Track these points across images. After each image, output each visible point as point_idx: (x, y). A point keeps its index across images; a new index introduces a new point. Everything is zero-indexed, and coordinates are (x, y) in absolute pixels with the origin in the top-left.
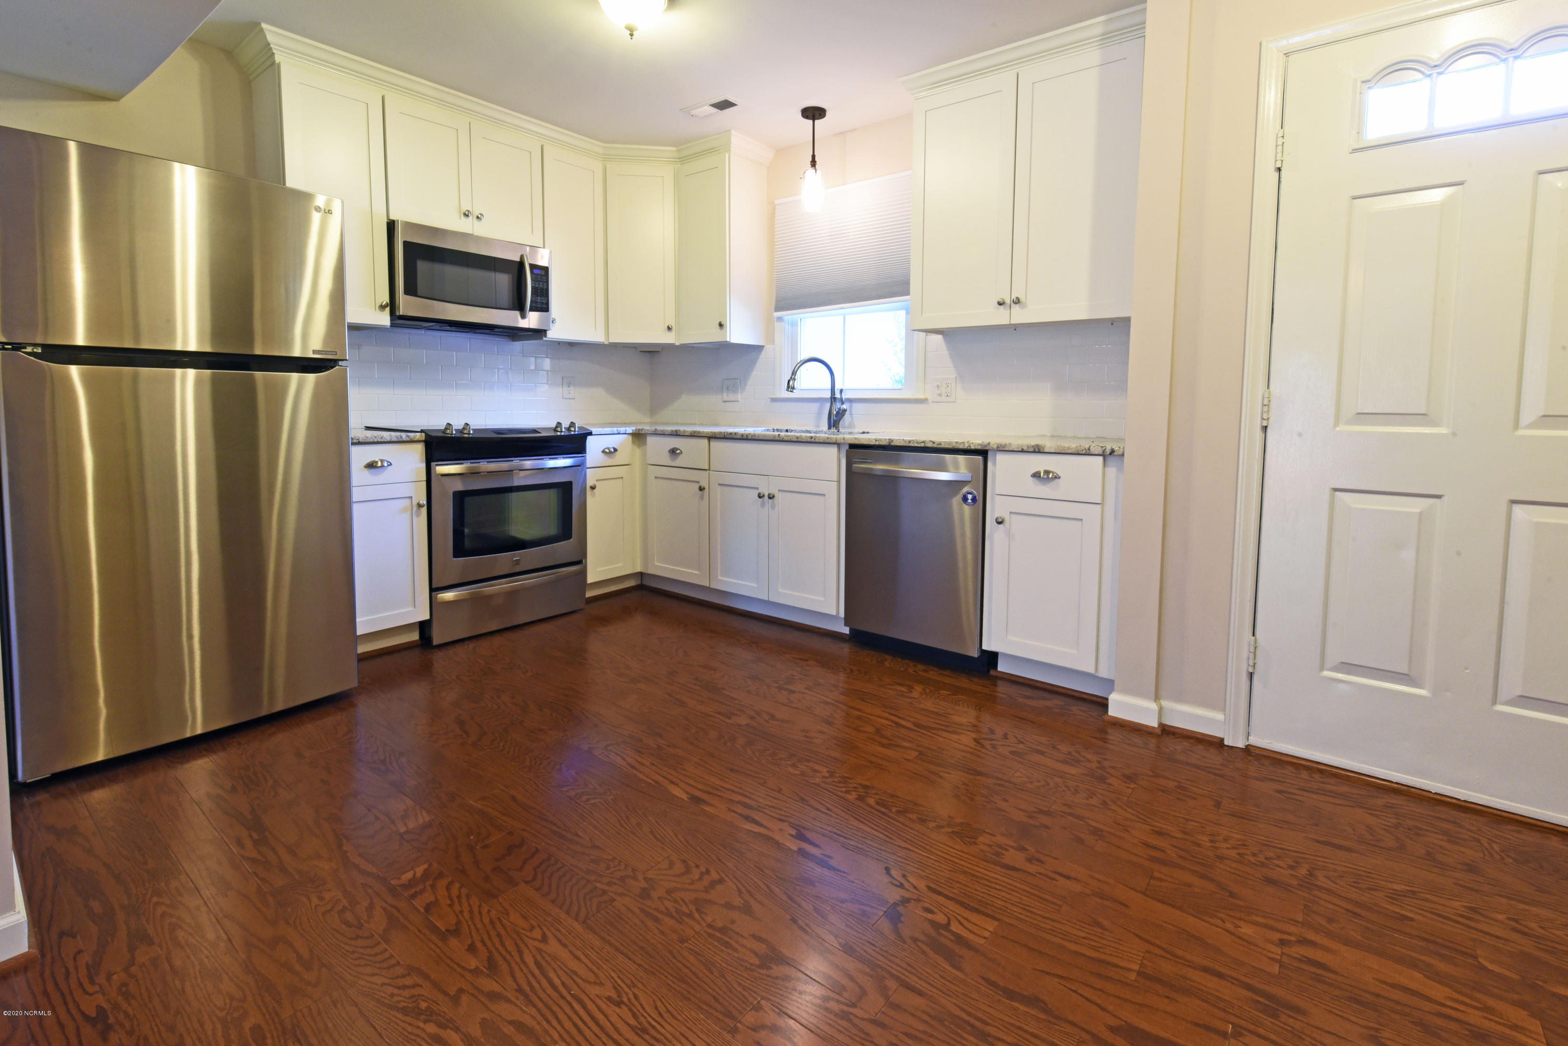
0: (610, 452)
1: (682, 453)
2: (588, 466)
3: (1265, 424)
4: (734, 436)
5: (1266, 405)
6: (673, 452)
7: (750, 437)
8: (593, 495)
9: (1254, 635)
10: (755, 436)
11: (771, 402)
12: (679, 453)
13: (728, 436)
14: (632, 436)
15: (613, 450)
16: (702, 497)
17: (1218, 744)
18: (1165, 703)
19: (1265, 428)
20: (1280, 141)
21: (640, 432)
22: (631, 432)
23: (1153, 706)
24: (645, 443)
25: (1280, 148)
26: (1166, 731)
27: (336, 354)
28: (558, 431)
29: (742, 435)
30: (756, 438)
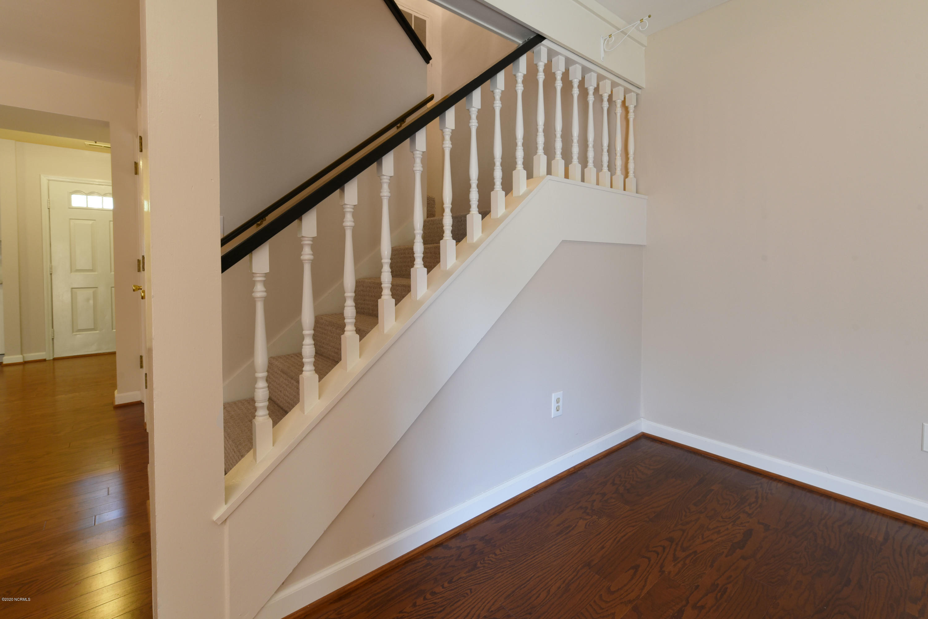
3: (51, 273)
5: (51, 268)
9: (53, 328)
17: (45, 360)
18: (25, 355)
19: (51, 274)
20: (49, 202)
23: (21, 356)
25: (49, 203)
26: (25, 363)
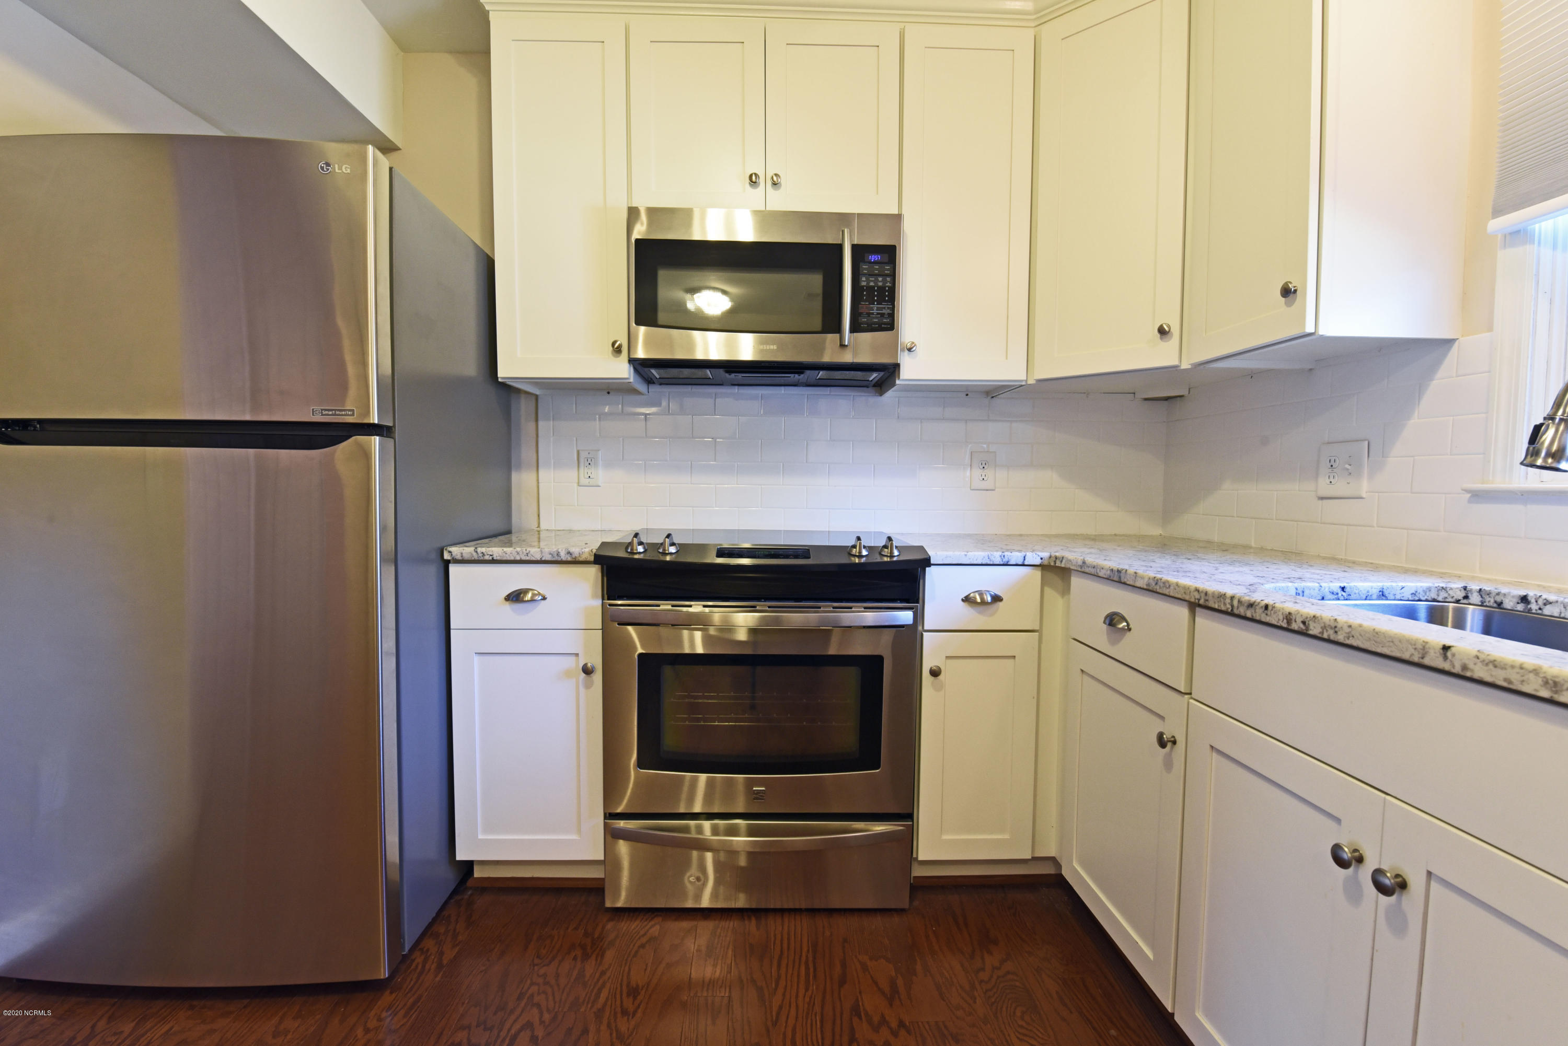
0: (983, 603)
1: (1130, 629)
2: (926, 628)
4: (1259, 615)
6: (1112, 620)
7: (1315, 630)
8: (939, 688)
10: (1336, 630)
11: (1470, 501)
12: (1123, 629)
13: (1242, 611)
14: (1042, 570)
15: (989, 599)
16: (1168, 764)
21: (1058, 564)
22: (1037, 561)
24: (1066, 590)
27: (353, 415)
28: (854, 556)
29: (1289, 617)
30: (1340, 637)
